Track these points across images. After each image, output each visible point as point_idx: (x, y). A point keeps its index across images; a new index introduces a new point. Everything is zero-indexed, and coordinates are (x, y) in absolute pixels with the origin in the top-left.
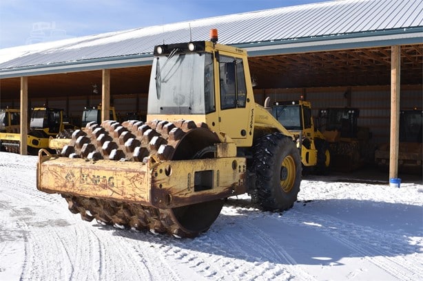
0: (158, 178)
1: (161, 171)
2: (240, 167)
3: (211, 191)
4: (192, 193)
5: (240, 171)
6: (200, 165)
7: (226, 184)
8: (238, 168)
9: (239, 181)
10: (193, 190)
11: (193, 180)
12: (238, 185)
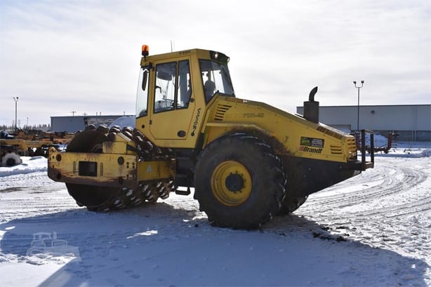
0: (51, 161)
1: (53, 157)
2: (128, 163)
3: (94, 178)
4: (77, 176)
5: (128, 167)
6: (83, 157)
7: (110, 176)
8: (125, 163)
9: (128, 176)
10: (77, 173)
11: (77, 167)
12: (126, 179)
